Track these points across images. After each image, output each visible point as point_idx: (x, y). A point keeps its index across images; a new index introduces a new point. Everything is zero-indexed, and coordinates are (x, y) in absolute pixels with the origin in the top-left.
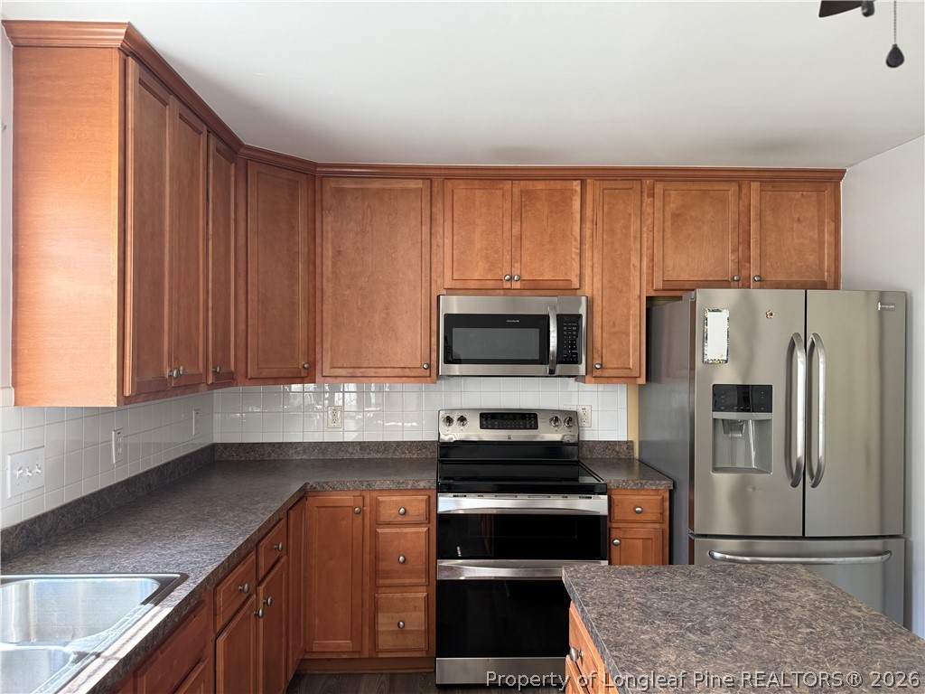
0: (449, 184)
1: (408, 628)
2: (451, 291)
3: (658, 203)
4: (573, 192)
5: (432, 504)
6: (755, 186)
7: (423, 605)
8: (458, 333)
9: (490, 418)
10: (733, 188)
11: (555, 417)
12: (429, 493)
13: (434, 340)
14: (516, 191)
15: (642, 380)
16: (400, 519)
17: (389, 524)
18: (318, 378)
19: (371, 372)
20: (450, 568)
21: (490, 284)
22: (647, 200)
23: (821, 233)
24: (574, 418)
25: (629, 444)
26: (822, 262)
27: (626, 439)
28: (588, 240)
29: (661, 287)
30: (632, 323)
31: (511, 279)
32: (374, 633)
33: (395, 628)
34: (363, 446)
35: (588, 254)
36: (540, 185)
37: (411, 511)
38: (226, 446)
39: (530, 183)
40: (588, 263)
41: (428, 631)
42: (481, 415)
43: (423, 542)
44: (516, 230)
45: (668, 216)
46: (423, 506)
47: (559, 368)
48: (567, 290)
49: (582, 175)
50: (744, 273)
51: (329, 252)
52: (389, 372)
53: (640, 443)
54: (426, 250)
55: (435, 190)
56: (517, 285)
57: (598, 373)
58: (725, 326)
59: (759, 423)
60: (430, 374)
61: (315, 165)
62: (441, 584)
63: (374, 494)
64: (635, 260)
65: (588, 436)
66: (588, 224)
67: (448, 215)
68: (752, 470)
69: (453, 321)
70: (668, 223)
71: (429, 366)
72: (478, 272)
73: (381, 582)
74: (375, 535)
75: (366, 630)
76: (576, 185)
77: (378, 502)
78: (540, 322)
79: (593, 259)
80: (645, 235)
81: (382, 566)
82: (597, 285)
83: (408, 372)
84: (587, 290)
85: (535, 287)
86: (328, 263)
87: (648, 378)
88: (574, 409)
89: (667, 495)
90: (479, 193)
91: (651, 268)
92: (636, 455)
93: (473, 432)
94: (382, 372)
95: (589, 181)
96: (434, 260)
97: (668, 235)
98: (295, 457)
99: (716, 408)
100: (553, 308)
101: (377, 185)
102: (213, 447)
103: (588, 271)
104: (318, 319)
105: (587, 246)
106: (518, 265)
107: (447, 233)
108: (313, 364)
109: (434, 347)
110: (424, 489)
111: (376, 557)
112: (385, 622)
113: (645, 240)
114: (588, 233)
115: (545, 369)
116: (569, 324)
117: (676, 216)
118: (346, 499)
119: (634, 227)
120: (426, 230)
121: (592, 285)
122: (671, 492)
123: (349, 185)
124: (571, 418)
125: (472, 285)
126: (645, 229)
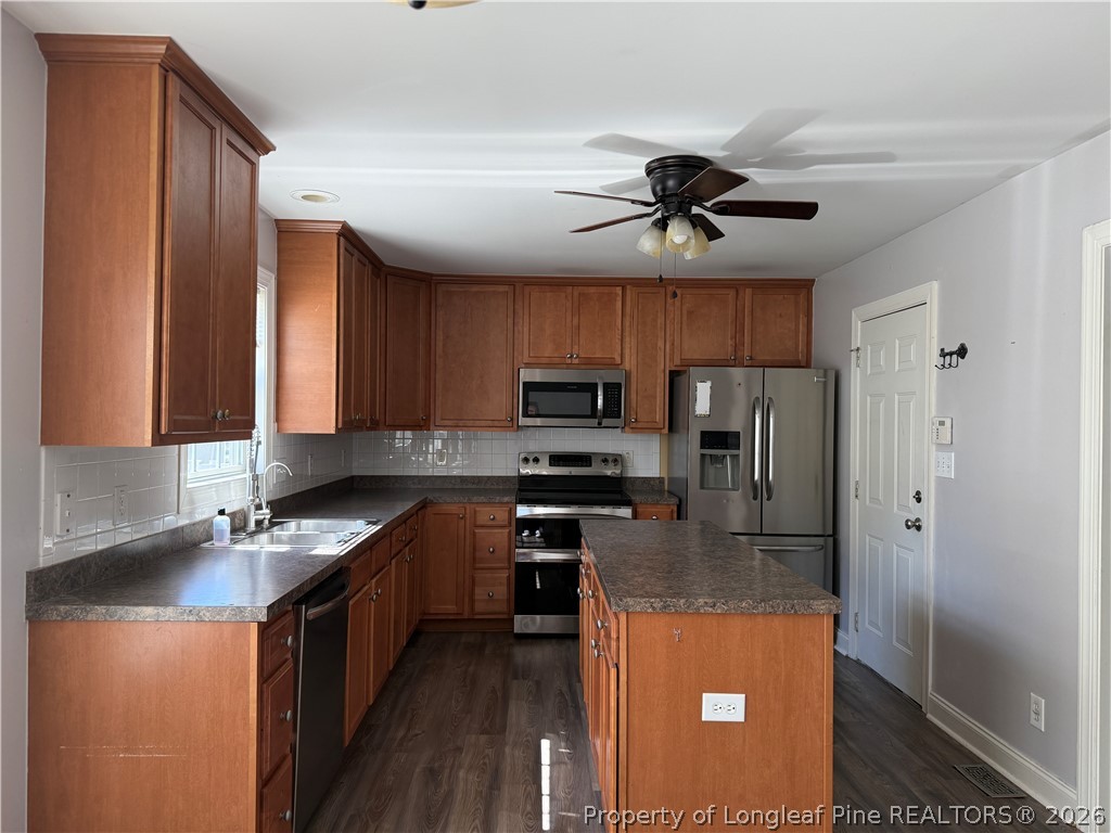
0: (527, 289)
1: (495, 597)
2: (528, 365)
3: (678, 303)
4: (616, 295)
5: (512, 512)
6: (749, 291)
7: (505, 581)
8: (533, 396)
9: (557, 459)
10: (732, 293)
11: (605, 459)
12: (511, 506)
13: (515, 400)
14: (576, 294)
15: (666, 431)
16: (491, 523)
17: (482, 526)
18: (432, 427)
19: (470, 423)
20: (524, 554)
21: (557, 360)
22: (670, 301)
23: (797, 325)
24: (619, 459)
25: (661, 480)
26: (797, 345)
27: (658, 476)
28: (627, 329)
29: (679, 363)
30: (658, 390)
31: (572, 356)
32: (472, 601)
33: (487, 597)
34: (463, 479)
35: (627, 339)
36: (592, 290)
37: (498, 517)
38: (362, 478)
39: (585, 288)
40: (627, 346)
41: (509, 600)
42: (551, 457)
43: (506, 539)
44: (575, 321)
45: (685, 312)
46: (507, 514)
47: (605, 422)
48: (612, 365)
49: (623, 283)
50: (739, 354)
51: (440, 337)
52: (483, 423)
53: (669, 478)
54: (510, 335)
55: (517, 294)
56: (576, 361)
57: (634, 425)
58: (708, 392)
59: (733, 456)
60: (511, 425)
61: (432, 275)
62: (519, 565)
63: (473, 506)
64: (660, 344)
65: (631, 474)
66: (627, 319)
67: (526, 312)
68: (729, 489)
69: (529, 386)
70: (685, 318)
71: (512, 419)
72: (548, 351)
73: (478, 565)
74: (474, 534)
75: (467, 599)
76: (619, 290)
77: (475, 511)
78: (591, 388)
79: (630, 342)
80: (668, 326)
81: (478, 554)
82: (634, 362)
83: (496, 423)
84: (627, 366)
85: (589, 363)
86: (440, 344)
87: (671, 429)
88: (620, 453)
89: (675, 509)
90: (549, 294)
91: (672, 350)
92: (666, 488)
93: (544, 469)
94: (478, 423)
95: (628, 287)
96: (516, 342)
97: (684, 326)
98: (412, 486)
99: (701, 448)
100: (600, 378)
101: (475, 289)
102: (353, 477)
103: (627, 351)
104: (432, 383)
105: (627, 334)
106: (576, 347)
107: (526, 324)
108: (428, 417)
109: (516, 405)
110: (507, 503)
111: (474, 548)
112: (480, 593)
113: (668, 329)
114: (627, 324)
115: (595, 422)
116: (613, 390)
117: (690, 313)
118: (454, 509)
119: (660, 320)
120: (510, 321)
121: (630, 363)
122: (679, 507)
123: (454, 288)
124: (617, 459)
125: (544, 361)
126: (668, 322)
